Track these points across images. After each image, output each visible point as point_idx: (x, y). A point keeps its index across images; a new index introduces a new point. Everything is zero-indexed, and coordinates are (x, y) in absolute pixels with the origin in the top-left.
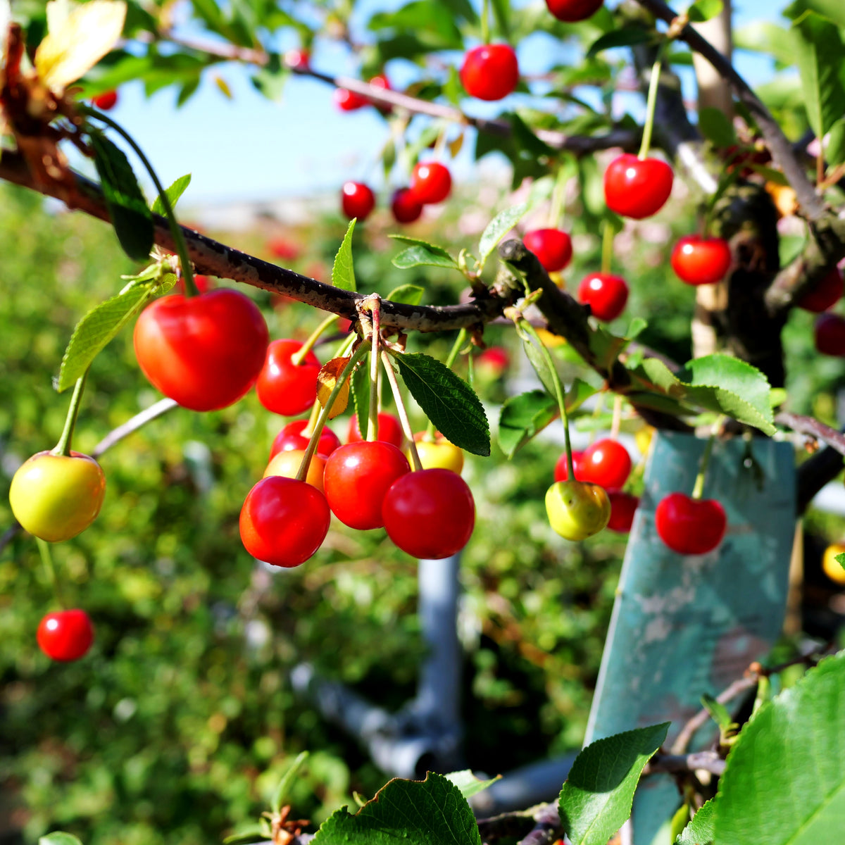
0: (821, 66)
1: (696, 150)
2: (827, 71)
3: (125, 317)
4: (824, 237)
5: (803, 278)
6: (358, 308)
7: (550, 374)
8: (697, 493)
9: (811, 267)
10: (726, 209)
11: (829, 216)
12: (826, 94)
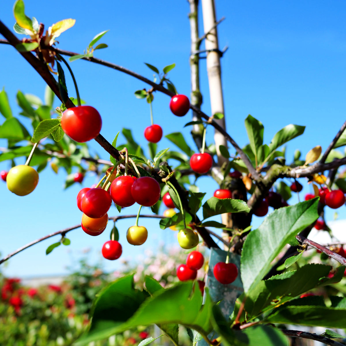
0: (254, 132)
1: (218, 170)
2: (256, 133)
3: (53, 128)
4: (260, 185)
5: (255, 200)
6: (120, 153)
7: (178, 198)
8: (227, 262)
9: (257, 196)
10: (229, 184)
11: (261, 179)
12: (256, 141)
